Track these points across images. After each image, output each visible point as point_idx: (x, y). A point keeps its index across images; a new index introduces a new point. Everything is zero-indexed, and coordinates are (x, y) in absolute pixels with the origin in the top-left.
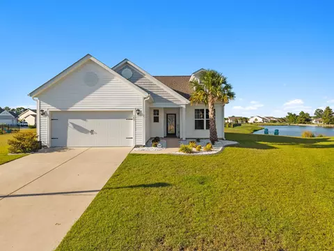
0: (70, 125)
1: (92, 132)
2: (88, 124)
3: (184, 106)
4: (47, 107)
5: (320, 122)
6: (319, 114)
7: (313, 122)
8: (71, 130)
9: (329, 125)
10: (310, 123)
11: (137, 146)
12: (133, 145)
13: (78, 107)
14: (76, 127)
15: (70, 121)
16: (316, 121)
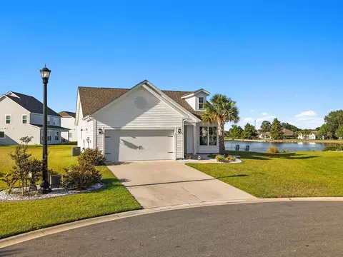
0: (122, 142)
1: (140, 147)
2: (137, 141)
3: (195, 124)
4: (104, 127)
5: (268, 137)
6: (266, 126)
7: (260, 137)
8: (122, 146)
9: (278, 141)
10: (257, 138)
11: (177, 159)
12: (174, 158)
13: (130, 126)
14: (126, 143)
15: (121, 138)
16: (263, 136)
